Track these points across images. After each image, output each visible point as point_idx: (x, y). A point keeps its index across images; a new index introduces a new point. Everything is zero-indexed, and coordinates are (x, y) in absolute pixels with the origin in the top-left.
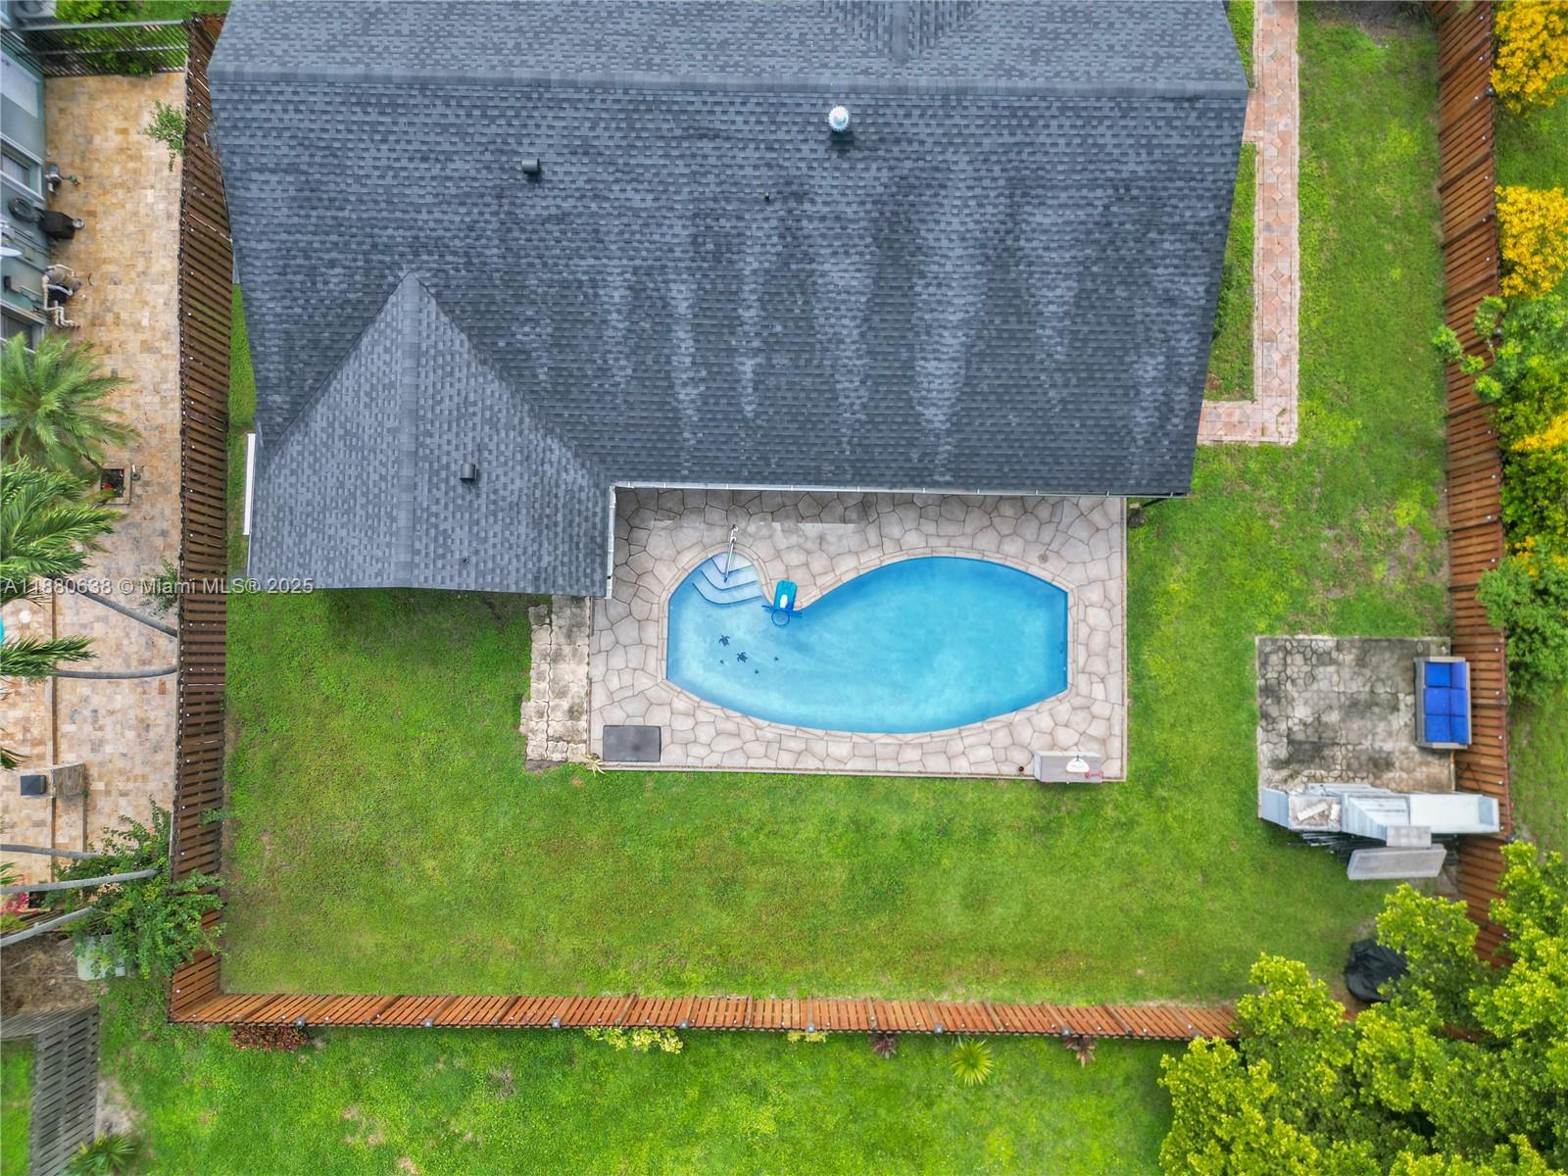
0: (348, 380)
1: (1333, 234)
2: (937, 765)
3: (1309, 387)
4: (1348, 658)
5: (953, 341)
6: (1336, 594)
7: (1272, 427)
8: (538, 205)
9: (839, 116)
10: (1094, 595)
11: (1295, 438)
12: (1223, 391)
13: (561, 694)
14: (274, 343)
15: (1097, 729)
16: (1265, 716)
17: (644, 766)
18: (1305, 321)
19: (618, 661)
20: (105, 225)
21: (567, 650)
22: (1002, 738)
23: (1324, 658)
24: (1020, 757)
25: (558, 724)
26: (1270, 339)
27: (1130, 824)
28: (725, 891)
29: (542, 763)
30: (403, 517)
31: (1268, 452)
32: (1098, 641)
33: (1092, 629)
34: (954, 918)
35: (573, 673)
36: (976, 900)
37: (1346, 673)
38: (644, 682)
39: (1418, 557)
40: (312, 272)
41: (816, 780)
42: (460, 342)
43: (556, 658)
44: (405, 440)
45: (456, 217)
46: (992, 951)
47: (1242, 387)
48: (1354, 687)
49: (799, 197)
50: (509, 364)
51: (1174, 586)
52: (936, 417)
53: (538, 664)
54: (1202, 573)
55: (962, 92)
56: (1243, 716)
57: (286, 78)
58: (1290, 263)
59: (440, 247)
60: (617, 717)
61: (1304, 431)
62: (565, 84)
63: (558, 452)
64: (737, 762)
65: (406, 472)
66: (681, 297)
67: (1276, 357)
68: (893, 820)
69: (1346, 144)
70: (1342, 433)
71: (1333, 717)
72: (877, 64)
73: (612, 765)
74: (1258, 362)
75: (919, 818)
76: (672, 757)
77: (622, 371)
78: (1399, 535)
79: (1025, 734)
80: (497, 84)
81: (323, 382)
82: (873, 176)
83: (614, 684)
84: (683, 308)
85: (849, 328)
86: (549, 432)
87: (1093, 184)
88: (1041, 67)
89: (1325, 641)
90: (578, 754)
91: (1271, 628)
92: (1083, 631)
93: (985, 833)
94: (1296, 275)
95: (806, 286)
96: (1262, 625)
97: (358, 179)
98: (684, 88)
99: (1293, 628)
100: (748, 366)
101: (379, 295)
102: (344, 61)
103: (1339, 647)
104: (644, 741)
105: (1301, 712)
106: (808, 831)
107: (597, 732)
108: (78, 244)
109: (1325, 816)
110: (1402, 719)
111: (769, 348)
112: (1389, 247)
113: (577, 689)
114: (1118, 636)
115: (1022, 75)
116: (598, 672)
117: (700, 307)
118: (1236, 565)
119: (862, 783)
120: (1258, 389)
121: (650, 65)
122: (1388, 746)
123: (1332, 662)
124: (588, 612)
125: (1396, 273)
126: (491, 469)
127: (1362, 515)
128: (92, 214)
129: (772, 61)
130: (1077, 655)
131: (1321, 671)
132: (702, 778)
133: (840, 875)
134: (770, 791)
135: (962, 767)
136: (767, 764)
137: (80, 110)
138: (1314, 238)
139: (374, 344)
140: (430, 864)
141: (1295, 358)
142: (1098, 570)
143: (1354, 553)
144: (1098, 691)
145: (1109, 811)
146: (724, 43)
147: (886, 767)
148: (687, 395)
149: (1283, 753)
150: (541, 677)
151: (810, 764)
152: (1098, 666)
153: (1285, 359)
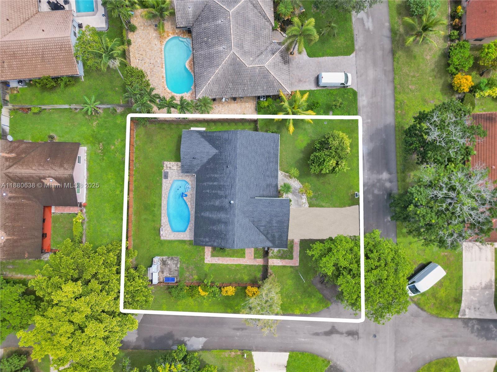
0: (207, 143)
1: (233, 268)
2: (163, 215)
3: (213, 265)
4: (176, 269)
5: (210, 216)
6: (185, 267)
7: (207, 259)
8: (225, 167)
9: (232, 202)
10: (185, 236)
11: (205, 262)
12: (212, 252)
13: (172, 166)
14: (211, 134)
15: (167, 236)
16: (169, 258)
17: (163, 177)
18: (221, 264)
19: (176, 173)
21: (178, 167)
22: (166, 223)
23: (176, 265)
24: (164, 226)
25: (168, 165)
26: (219, 260)
27: (155, 240)
28: (147, 188)
29: (164, 164)
31: (204, 259)
32: (179, 236)
33: (180, 235)
34: (143, 217)
35: (175, 168)
36: (145, 220)
37: (174, 268)
38: (174, 177)
39: (190, 278)
40: (218, 140)
41: (161, 199)
42: (210, 157)
43: (177, 165)
44: (198, 151)
45: (224, 157)
46: (139, 222)
47: (213, 256)
48: (172, 269)
49: (225, 197)
50: (208, 162)
51: (186, 246)
52: (203, 214)
53: (176, 163)
54: (188, 250)
55: (235, 216)
56: (169, 255)
57: (237, 139)
58: (229, 263)
59: (221, 155)
60: (169, 173)
61: (207, 264)
62: (236, 171)
63: (199, 168)
64: (163, 189)
65: (194, 151)
67: (216, 260)
68: (155, 209)
69: (245, 271)
70: (206, 269)
71: (168, 266)
72: (239, 207)
73: (163, 173)
74: (216, 258)
75: (156, 212)
76: (164, 180)
77: (208, 176)
78: (193, 276)
79: (167, 226)
80: (236, 163)
81: (206, 140)
82: (227, 206)
83: (174, 173)
84: (214, 184)
85: (212, 203)
86: (201, 167)
89: (179, 266)
90: (165, 168)
91: (180, 259)
92: (180, 234)
93: (154, 221)
94: (228, 263)
95: (216, 198)
96: (181, 258)
97: (227, 146)
98: (236, 184)
99: (180, 262)
100: (208, 191)
101: (216, 148)
102: (239, 145)
103: (178, 267)
104: (166, 177)
105: (169, 262)
106: (154, 198)
107: (167, 171)
109: (155, 262)
110: (168, 275)
111: (210, 194)
112: (231, 276)
113: (173, 168)
114: (180, 239)
116: (175, 171)
118: (189, 254)
119: (160, 205)
120: (213, 258)
121: (239, 180)
122: (165, 273)
123: (176, 267)
125: (228, 277)
126: (196, 161)
127: (195, 271)
129: (240, 195)
130: (177, 233)
131: (175, 265)
132: (161, 184)
133: (149, 202)
134: (160, 193)
135: (162, 218)
136: (163, 193)
138: (232, 266)
139: (210, 147)
140: (151, 149)
141: (216, 263)
142: (188, 236)
143: (190, 270)
144: (172, 236)
145: (157, 237)
146: (243, 189)
147: (163, 208)
148: (205, 184)
149: (164, 260)
150: (175, 163)
151: (163, 199)
152: (176, 236)
153: (216, 262)
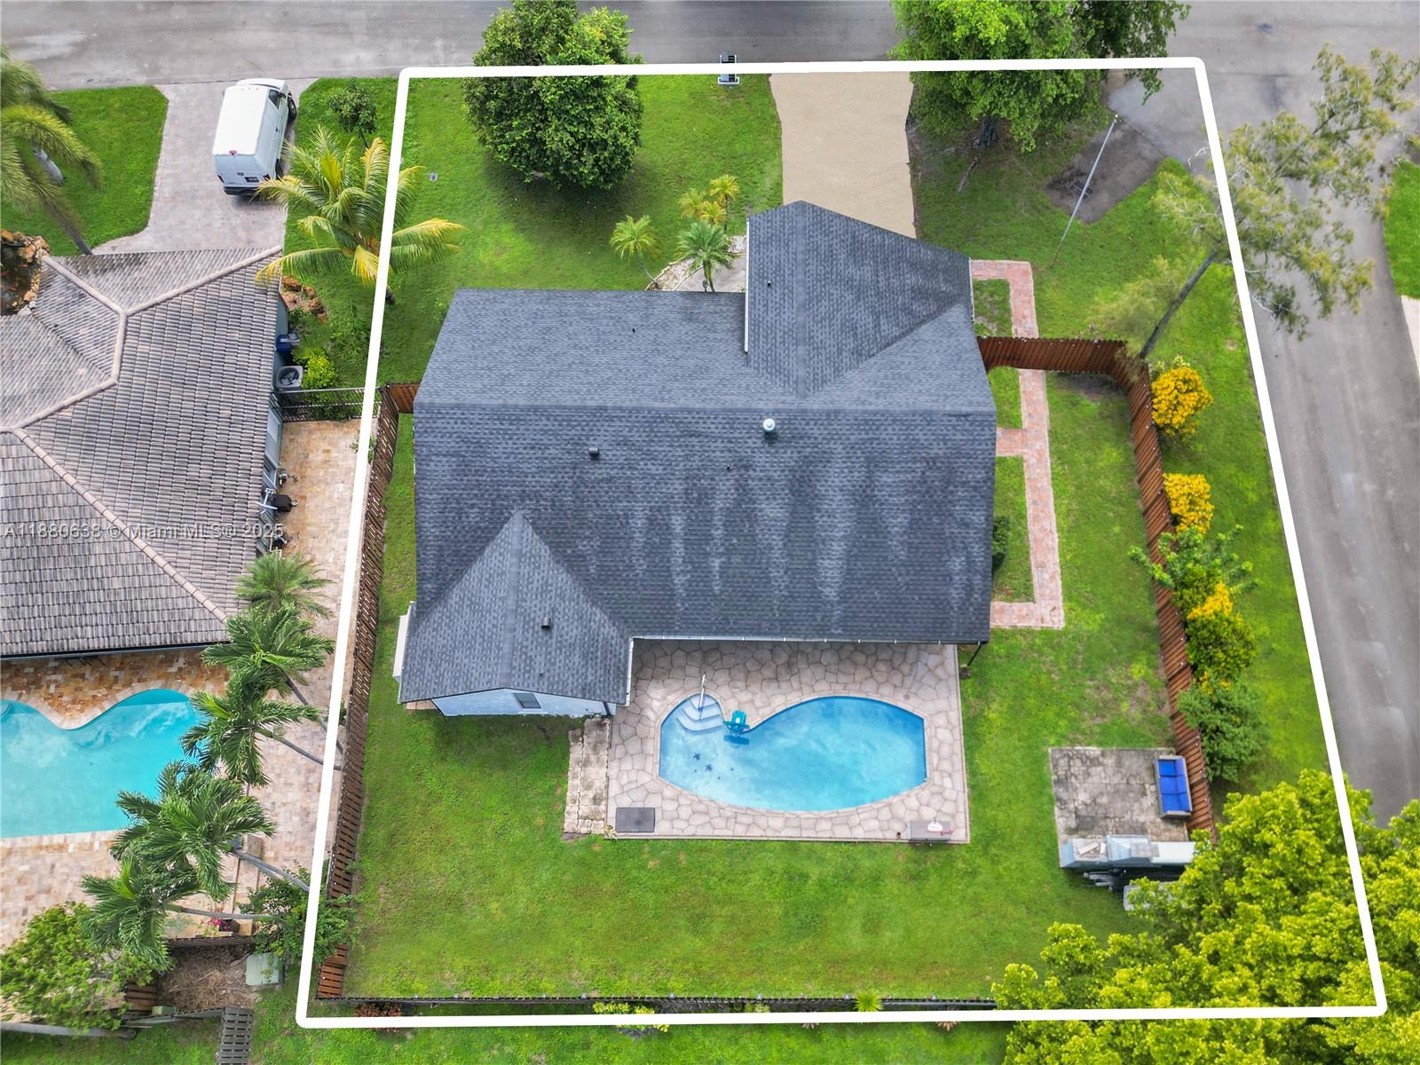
0: (475, 573)
1: (1074, 506)
2: (842, 833)
3: (1070, 593)
4: (1110, 761)
5: (838, 548)
6: (1099, 721)
7: (1048, 618)
8: (598, 472)
9: (769, 424)
10: (941, 720)
11: (1062, 625)
12: (1013, 597)
13: (588, 787)
14: (431, 553)
15: (948, 808)
16: (1059, 799)
17: (643, 836)
18: (1062, 556)
19: (627, 765)
20: (311, 504)
21: (593, 758)
22: (885, 814)
23: (1094, 762)
24: (897, 827)
25: (586, 807)
26: (1042, 566)
27: (974, 873)
28: (697, 922)
29: (574, 835)
30: (506, 647)
31: (1048, 634)
32: (945, 750)
33: (941, 743)
34: (856, 940)
35: (597, 774)
36: (872, 926)
37: (1110, 771)
38: (645, 778)
39: (1149, 698)
40: (460, 512)
41: (761, 844)
42: (545, 551)
43: (586, 763)
44: (511, 603)
45: (548, 479)
47: (1026, 594)
48: (1116, 780)
49: (746, 468)
50: (572, 562)
51: (992, 716)
52: (831, 593)
53: (574, 768)
54: (1010, 707)
55: (837, 412)
56: (1045, 799)
57: (458, 406)
58: (1051, 522)
59: (538, 496)
60: (626, 802)
61: (1069, 621)
62: (615, 408)
63: (599, 615)
64: (705, 832)
65: (510, 621)
66: (678, 523)
67: (1047, 576)
68: (814, 872)
69: (1079, 457)
70: (1092, 622)
71: (1104, 800)
72: (789, 399)
73: (621, 836)
74: (1035, 580)
75: (829, 870)
76: (662, 829)
77: (641, 566)
78: (1136, 685)
79: (900, 811)
80: (577, 409)
82: (788, 456)
83: (625, 780)
84: (678, 530)
85: (777, 541)
86: (594, 603)
87: (914, 460)
88: (880, 401)
89: (1094, 750)
90: (598, 828)
91: (1059, 743)
92: (935, 744)
93: (876, 879)
94: (1054, 529)
95: (751, 516)
96: (1052, 741)
97: (493, 459)
98: (682, 410)
99: (1074, 742)
100: (716, 563)
101: (497, 522)
102: (491, 397)
103: (1103, 754)
104: (644, 818)
105: (1083, 797)
106: (756, 879)
107: (612, 813)
108: (293, 515)
109: (1096, 851)
110: (1149, 801)
111: (729, 552)
112: (1111, 514)
113: (599, 784)
114: (959, 747)
115: (870, 403)
116: (613, 772)
117: (688, 530)
118: (1031, 702)
119: (792, 846)
120: (1037, 593)
121: (663, 400)
122: (1142, 819)
123: (1100, 764)
124: (608, 734)
125: (1117, 529)
126: (560, 623)
127: (1111, 672)
128: (304, 498)
129: (731, 397)
130: (933, 759)
131: (1093, 770)
132: (683, 844)
133: (778, 910)
134: (730, 852)
135: (859, 834)
136: (726, 833)
137: (302, 439)
138: (1064, 508)
139: (493, 551)
140: (494, 906)
141: (1058, 577)
142: (942, 704)
143: (1107, 695)
144: (947, 782)
145: (960, 865)
146: (704, 389)
147: (807, 834)
148: (679, 580)
149: (1073, 824)
150: (575, 776)
151: (756, 833)
152: (946, 766)
153: (1052, 578)
